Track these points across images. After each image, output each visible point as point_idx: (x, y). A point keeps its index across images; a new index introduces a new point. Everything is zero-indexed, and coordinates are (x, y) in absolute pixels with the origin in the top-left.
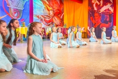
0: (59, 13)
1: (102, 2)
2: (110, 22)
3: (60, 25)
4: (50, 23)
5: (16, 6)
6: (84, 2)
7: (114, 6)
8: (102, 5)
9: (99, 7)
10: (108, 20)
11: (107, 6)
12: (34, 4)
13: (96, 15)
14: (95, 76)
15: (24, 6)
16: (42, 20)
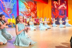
0: (34, 10)
1: (59, 3)
2: (65, 15)
3: (35, 17)
4: (29, 16)
5: (8, 6)
6: (49, 3)
7: (67, 5)
8: (59, 5)
9: (58, 6)
10: (63, 13)
11: (62, 5)
12: (19, 5)
13: (56, 10)
14: (56, 47)
15: (14, 6)
16: (24, 14)
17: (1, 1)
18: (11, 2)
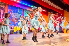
5: (16, 16)
9: (56, 17)
11: (59, 17)
17: (10, 12)
18: (18, 13)
